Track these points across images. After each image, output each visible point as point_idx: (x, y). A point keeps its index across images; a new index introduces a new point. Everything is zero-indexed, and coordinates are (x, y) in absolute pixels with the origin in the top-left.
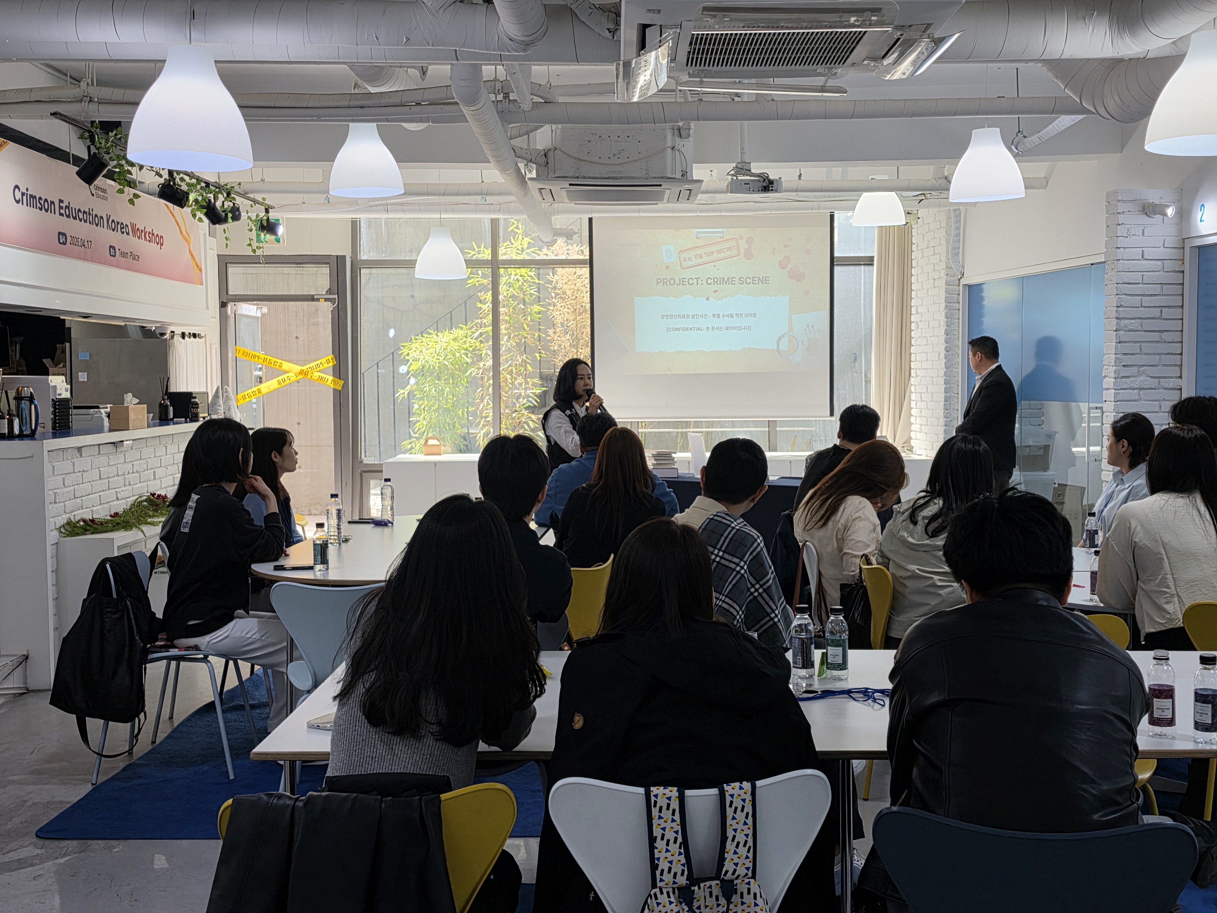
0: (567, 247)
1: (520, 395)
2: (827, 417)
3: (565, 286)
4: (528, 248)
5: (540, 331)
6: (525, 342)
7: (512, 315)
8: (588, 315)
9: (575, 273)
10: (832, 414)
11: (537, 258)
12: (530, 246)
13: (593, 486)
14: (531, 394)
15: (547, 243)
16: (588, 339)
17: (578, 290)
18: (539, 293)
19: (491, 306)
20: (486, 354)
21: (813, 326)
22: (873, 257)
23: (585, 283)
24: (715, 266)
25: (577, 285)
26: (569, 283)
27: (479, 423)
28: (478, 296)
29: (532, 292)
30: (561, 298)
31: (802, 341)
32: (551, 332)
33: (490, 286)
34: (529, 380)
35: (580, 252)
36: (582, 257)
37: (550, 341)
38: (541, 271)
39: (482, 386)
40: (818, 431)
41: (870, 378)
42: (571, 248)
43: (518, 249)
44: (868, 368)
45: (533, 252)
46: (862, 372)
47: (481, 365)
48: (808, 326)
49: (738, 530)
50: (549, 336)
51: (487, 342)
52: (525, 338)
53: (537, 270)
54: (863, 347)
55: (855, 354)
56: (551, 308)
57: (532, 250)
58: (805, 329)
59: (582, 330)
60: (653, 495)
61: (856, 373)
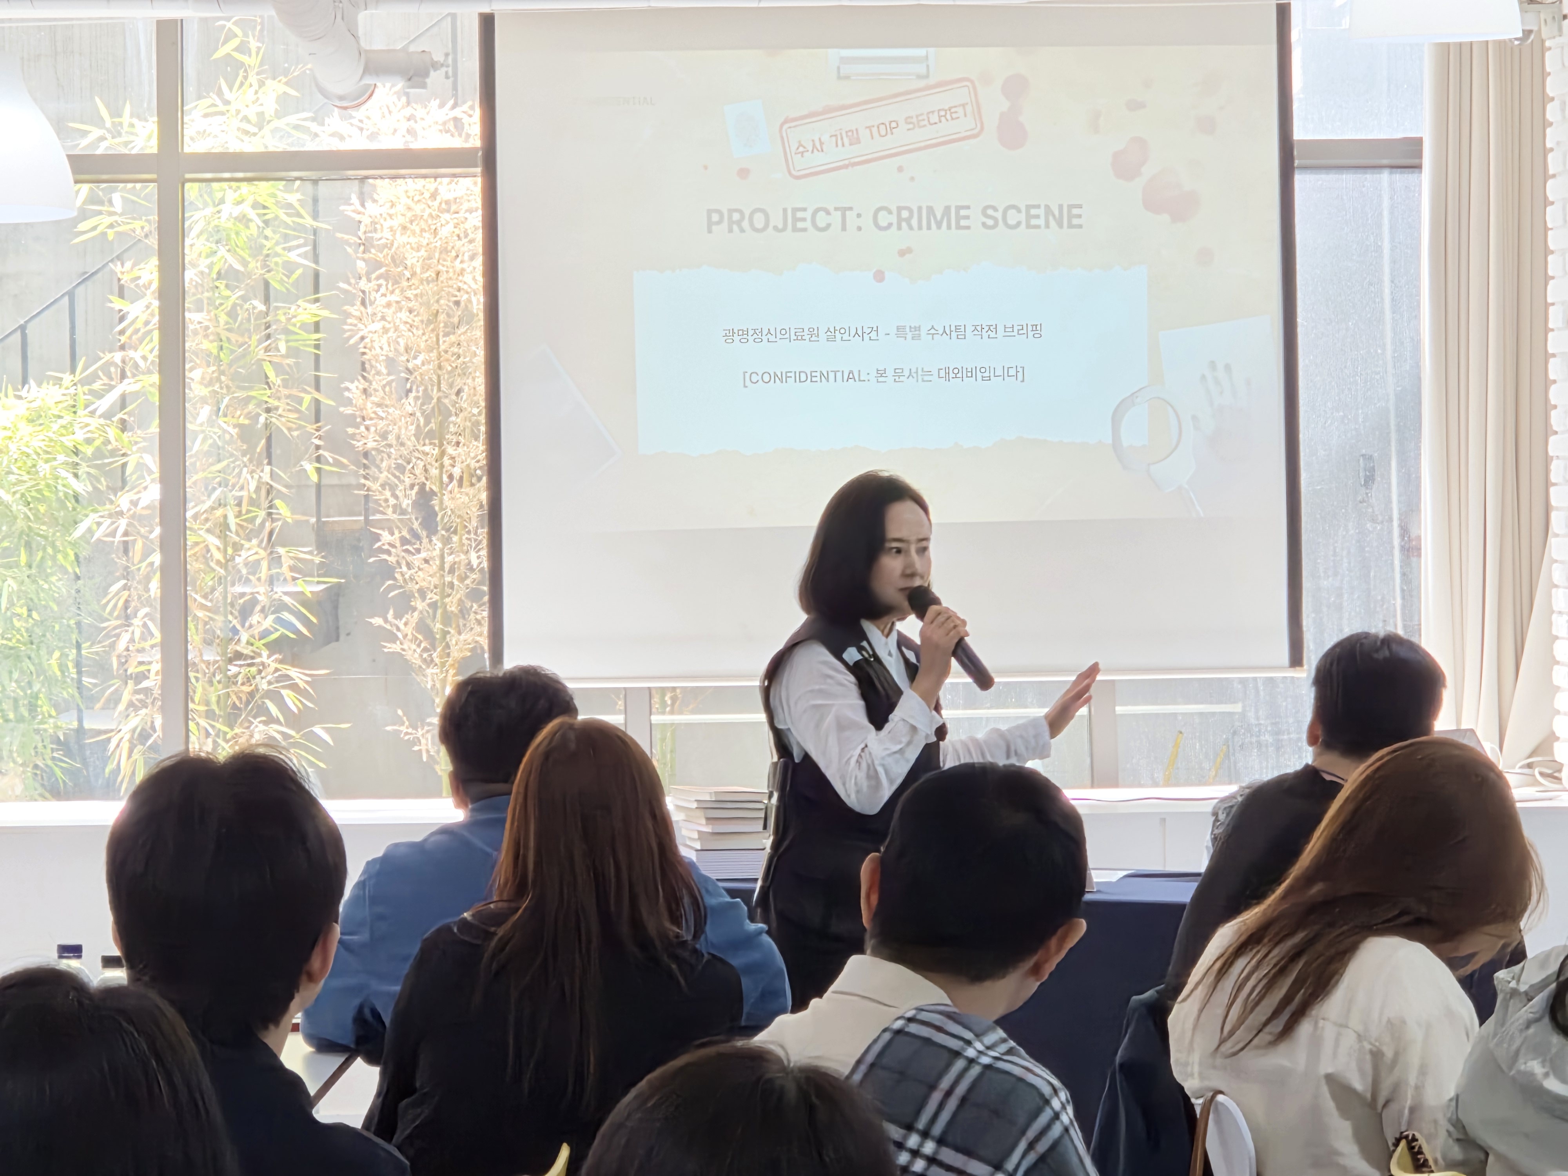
0: (408, 111)
1: (254, 602)
2: (1280, 668)
3: (401, 239)
4: (278, 115)
5: (318, 388)
6: (267, 425)
7: (224, 335)
8: (478, 333)
9: (434, 196)
10: (1296, 660)
11: (311, 146)
12: (285, 105)
13: (498, 918)
14: (287, 599)
15: (341, 98)
16: (478, 410)
17: (445, 251)
18: (316, 262)
19: (156, 303)
20: (140, 466)
21: (1228, 368)
22: (1419, 141)
23: (468, 225)
24: (900, 169)
25: (444, 232)
26: (414, 227)
27: (115, 699)
28: (113, 272)
29: (293, 256)
30: (386, 277)
31: (1194, 418)
32: (354, 388)
33: (153, 242)
34: (281, 550)
35: (451, 126)
36: (456, 143)
37: (351, 421)
38: (324, 189)
39: (127, 574)
40: (1251, 715)
41: (1419, 538)
42: (420, 112)
43: (246, 119)
44: (1411, 507)
45: (296, 127)
46: (1391, 520)
47: (124, 501)
48: (1213, 365)
49: (987, 1067)
50: (349, 402)
51: (143, 424)
52: (268, 410)
53: (309, 186)
54: (1394, 436)
55: (1369, 458)
56: (355, 310)
57: (293, 119)
58: (1203, 377)
59: (459, 383)
60: (701, 945)
61: (1374, 520)
